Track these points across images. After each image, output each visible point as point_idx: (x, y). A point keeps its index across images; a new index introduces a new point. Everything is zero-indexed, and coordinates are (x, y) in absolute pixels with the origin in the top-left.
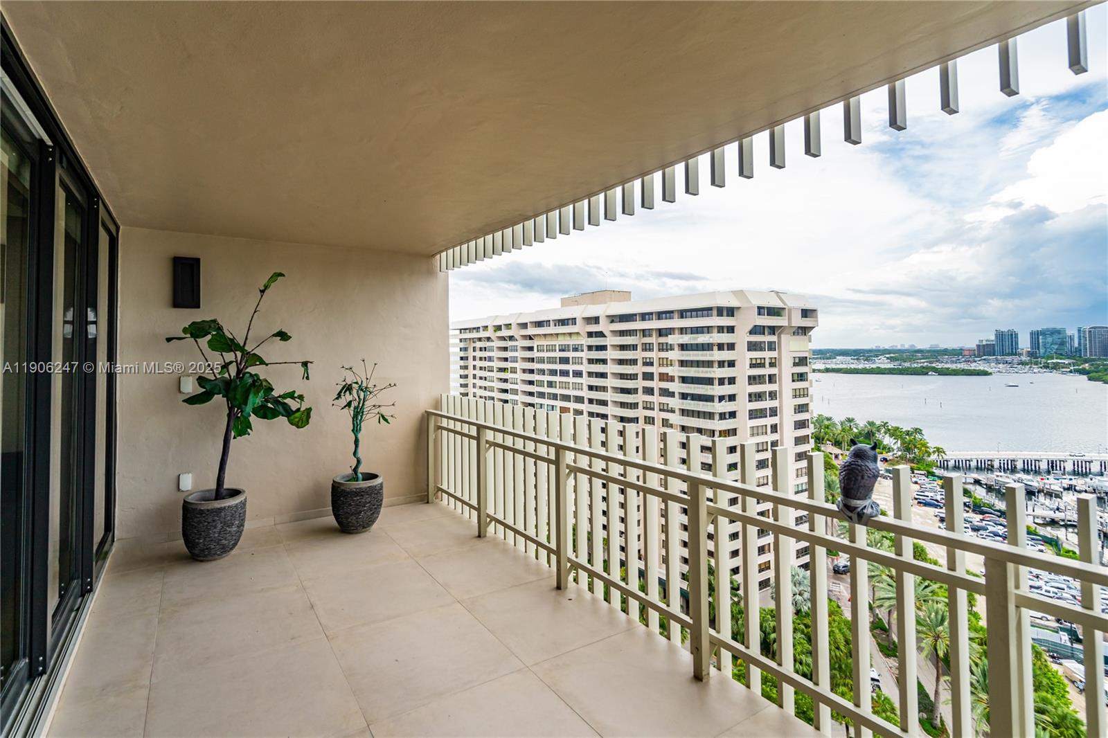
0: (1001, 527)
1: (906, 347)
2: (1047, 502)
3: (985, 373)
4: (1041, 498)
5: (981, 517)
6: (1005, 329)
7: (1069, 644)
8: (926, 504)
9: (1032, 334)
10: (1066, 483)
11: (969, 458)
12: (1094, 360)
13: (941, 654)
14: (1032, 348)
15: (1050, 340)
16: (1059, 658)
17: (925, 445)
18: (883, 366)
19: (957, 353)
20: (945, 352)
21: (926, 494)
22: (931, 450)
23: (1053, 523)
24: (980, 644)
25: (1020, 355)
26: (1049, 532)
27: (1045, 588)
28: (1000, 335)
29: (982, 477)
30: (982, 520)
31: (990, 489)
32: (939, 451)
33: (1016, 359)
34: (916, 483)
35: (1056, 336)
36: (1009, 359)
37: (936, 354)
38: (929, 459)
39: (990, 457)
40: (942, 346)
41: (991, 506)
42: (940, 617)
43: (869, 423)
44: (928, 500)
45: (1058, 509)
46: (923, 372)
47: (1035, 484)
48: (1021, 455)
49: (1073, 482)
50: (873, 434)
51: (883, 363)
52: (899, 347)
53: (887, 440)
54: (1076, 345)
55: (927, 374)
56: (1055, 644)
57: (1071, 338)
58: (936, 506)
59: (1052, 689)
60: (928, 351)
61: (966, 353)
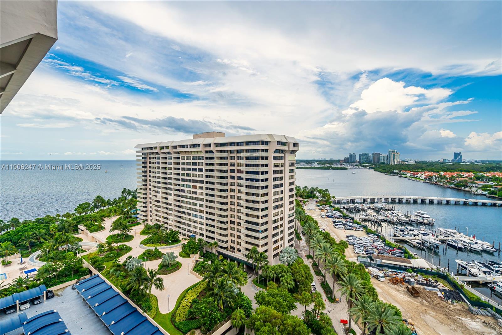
0: (351, 223)
1: (323, 159)
2: (363, 213)
3: (346, 169)
4: (362, 212)
5: (345, 220)
6: (352, 153)
7: (370, 262)
8: (329, 217)
9: (360, 155)
10: (368, 206)
11: (342, 199)
12: (375, 164)
13: (336, 273)
14: (359, 160)
15: (364, 157)
16: (367, 267)
17: (329, 195)
18: (316, 166)
19: (338, 162)
20: (335, 161)
21: (329, 213)
22: (331, 197)
23: (365, 220)
24: (347, 267)
25: (356, 162)
26: (364, 223)
27: (363, 243)
28: (351, 155)
29: (345, 206)
30: (346, 221)
31: (348, 210)
32: (333, 197)
33: (355, 164)
34: (326, 209)
35: (366, 156)
36: (353, 164)
37: (332, 162)
38: (330, 200)
39: (348, 199)
40: (334, 159)
41: (348, 216)
42: (336, 260)
43: (312, 188)
44: (330, 215)
45: (366, 215)
46: (328, 168)
47: (360, 207)
48: (356, 197)
49: (370, 206)
50: (313, 192)
51: (316, 165)
52: (321, 159)
53: (318, 194)
54: (371, 159)
55: (329, 169)
56: (366, 262)
57: (370, 156)
58: (332, 218)
59: (366, 278)
60: (330, 161)
61: (341, 161)
